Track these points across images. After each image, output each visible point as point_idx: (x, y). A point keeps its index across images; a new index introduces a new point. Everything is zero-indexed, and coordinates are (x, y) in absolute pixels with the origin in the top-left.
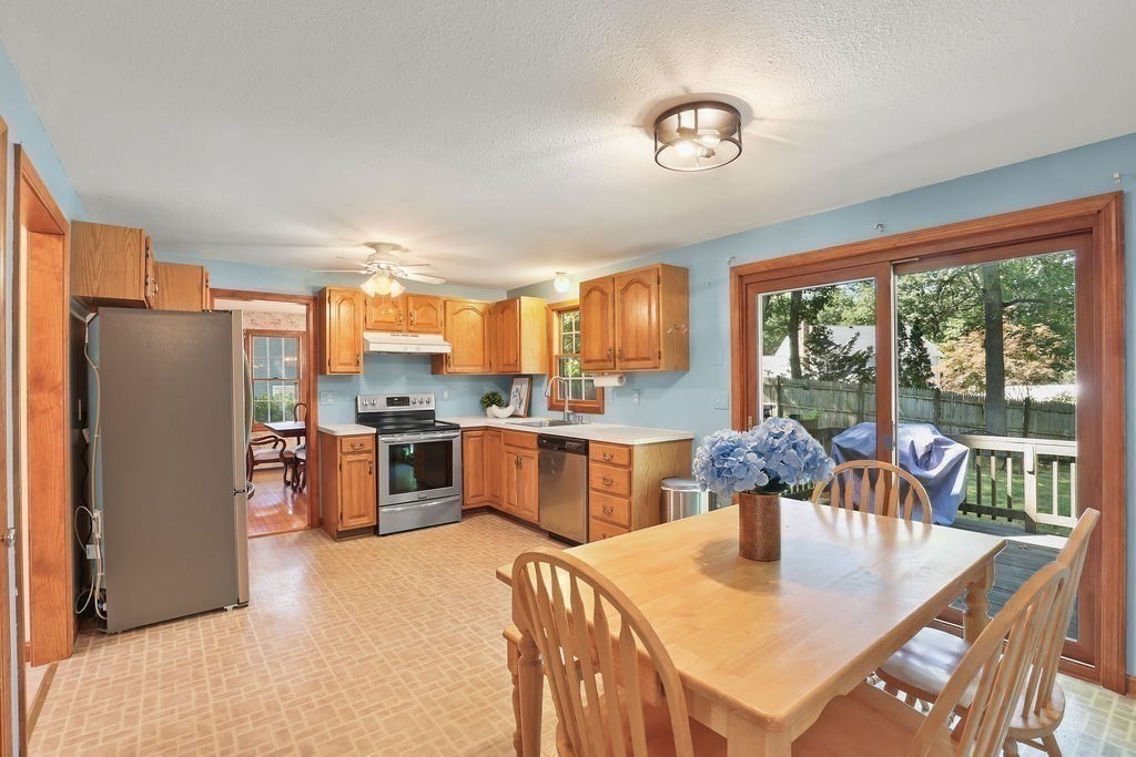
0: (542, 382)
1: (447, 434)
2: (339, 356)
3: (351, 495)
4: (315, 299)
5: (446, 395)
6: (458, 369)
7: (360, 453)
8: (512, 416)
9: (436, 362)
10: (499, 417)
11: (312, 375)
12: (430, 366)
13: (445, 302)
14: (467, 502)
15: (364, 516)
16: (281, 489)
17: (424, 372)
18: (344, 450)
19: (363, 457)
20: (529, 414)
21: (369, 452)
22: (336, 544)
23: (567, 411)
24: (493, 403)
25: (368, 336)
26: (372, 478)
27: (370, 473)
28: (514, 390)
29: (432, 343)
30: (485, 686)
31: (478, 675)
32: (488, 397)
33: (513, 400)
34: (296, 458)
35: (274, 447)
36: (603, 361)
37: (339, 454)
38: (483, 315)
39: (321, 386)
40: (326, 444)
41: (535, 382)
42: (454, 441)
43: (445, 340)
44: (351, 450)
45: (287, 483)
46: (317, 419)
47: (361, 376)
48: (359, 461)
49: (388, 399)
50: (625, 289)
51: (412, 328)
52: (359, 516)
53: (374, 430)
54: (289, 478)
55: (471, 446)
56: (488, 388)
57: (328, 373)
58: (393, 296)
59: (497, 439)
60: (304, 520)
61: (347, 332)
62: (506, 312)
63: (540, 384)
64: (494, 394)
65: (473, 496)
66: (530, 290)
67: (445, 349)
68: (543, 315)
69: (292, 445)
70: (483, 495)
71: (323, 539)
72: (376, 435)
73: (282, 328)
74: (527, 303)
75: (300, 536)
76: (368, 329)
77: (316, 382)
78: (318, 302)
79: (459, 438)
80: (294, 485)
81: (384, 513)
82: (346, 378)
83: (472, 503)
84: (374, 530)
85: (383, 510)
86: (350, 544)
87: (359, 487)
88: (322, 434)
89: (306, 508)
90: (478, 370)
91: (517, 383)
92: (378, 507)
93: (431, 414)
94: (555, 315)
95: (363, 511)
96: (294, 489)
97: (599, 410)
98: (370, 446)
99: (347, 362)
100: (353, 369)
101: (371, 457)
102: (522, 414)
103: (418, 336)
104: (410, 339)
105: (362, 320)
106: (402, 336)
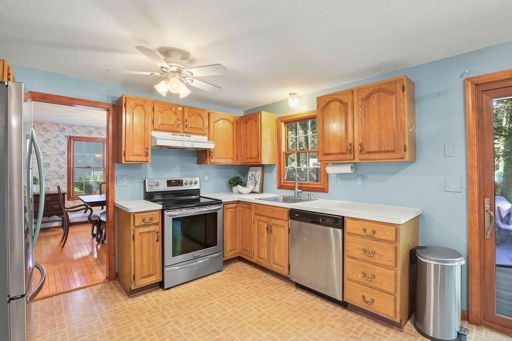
0: (273, 169)
1: (214, 208)
2: (132, 149)
3: (142, 260)
4: (114, 106)
5: (206, 179)
7: (149, 225)
8: (252, 192)
9: (202, 155)
10: (244, 194)
11: (110, 164)
12: (196, 158)
13: (209, 114)
14: (226, 255)
15: (152, 275)
16: (89, 240)
17: (192, 162)
18: (136, 224)
19: (152, 228)
20: (262, 191)
21: (156, 224)
22: (130, 301)
23: (297, 190)
24: (238, 184)
25: (155, 134)
26: (159, 245)
27: (158, 241)
28: (250, 174)
29: (200, 142)
32: (234, 180)
33: (249, 182)
34: (100, 220)
35: (85, 212)
36: (342, 154)
37: (132, 227)
38: (233, 124)
39: (117, 172)
40: (121, 216)
41: (266, 169)
42: (218, 212)
43: (209, 139)
44: (143, 223)
45: (94, 235)
46: (114, 196)
47: (148, 165)
48: (149, 232)
49: (168, 181)
50: (367, 98)
51: (187, 130)
52: (149, 276)
53: (160, 207)
54: (95, 232)
55: (228, 216)
56: (233, 174)
57: (123, 162)
58: (181, 97)
59: (248, 210)
60: (103, 272)
61: (139, 130)
62: (249, 123)
63: (271, 171)
64: (238, 178)
65: (229, 251)
66: (267, 108)
67: (210, 146)
68: (274, 124)
69: (97, 211)
70: (235, 249)
71: (118, 295)
72: (162, 211)
73: (93, 136)
74: (265, 116)
75: (100, 291)
76: (155, 130)
77: (113, 168)
78: (116, 109)
79: (221, 210)
80: (99, 237)
81: (168, 271)
82: (137, 165)
83: (229, 255)
84: (161, 285)
85: (166, 269)
86: (141, 299)
87: (148, 253)
88: (118, 210)
89: (105, 258)
90: (229, 162)
91: (253, 171)
92: (163, 266)
93: (197, 192)
94: (283, 124)
95: (151, 273)
96: (98, 241)
97: (324, 190)
98: (157, 219)
99: (139, 153)
100: (143, 159)
101: (158, 228)
102: (258, 191)
103: (190, 136)
104: (185, 138)
105: (150, 122)
106: (179, 135)
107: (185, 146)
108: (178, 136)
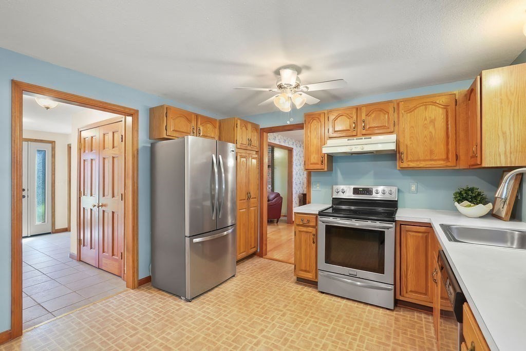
1: (384, 225)
2: (311, 158)
5: (413, 188)
6: (412, 165)
7: (308, 227)
13: (399, 104)
15: (309, 272)
19: (309, 229)
20: (513, 217)
21: (313, 227)
26: (314, 246)
27: (314, 242)
38: (446, 108)
39: (313, 179)
46: (310, 199)
48: (307, 232)
49: (355, 189)
51: (366, 132)
52: (306, 271)
55: (410, 240)
61: (316, 141)
70: (425, 294)
76: (330, 138)
77: (309, 175)
79: (393, 230)
83: (410, 296)
90: (439, 164)
92: (316, 269)
95: (308, 268)
98: (313, 222)
99: (316, 162)
100: (319, 167)
103: (371, 138)
104: (364, 141)
105: (326, 131)
106: (356, 139)
107: (353, 151)
108: (355, 141)
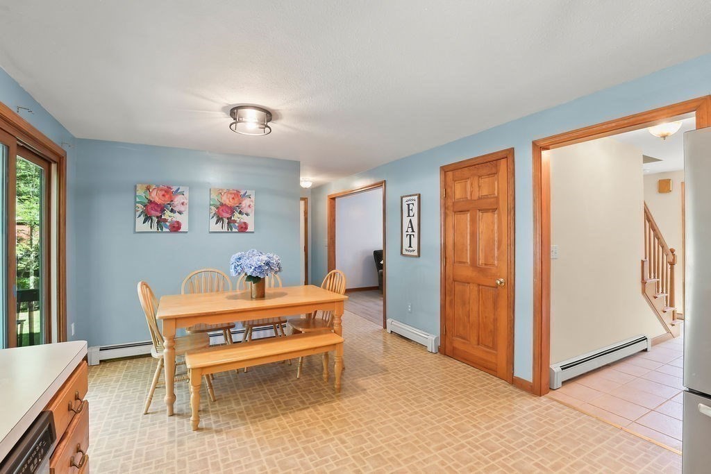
30: (352, 422)
31: (356, 429)
